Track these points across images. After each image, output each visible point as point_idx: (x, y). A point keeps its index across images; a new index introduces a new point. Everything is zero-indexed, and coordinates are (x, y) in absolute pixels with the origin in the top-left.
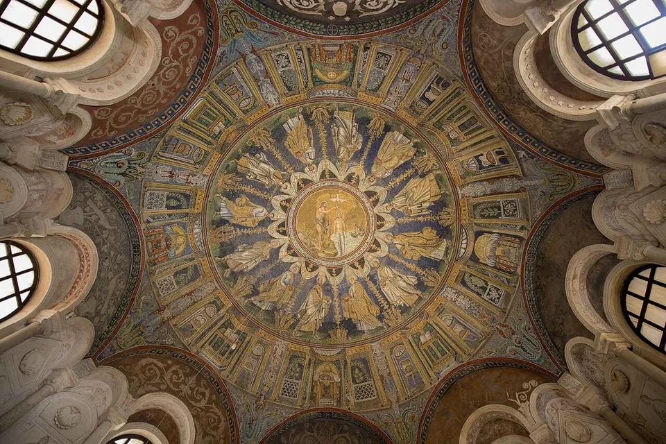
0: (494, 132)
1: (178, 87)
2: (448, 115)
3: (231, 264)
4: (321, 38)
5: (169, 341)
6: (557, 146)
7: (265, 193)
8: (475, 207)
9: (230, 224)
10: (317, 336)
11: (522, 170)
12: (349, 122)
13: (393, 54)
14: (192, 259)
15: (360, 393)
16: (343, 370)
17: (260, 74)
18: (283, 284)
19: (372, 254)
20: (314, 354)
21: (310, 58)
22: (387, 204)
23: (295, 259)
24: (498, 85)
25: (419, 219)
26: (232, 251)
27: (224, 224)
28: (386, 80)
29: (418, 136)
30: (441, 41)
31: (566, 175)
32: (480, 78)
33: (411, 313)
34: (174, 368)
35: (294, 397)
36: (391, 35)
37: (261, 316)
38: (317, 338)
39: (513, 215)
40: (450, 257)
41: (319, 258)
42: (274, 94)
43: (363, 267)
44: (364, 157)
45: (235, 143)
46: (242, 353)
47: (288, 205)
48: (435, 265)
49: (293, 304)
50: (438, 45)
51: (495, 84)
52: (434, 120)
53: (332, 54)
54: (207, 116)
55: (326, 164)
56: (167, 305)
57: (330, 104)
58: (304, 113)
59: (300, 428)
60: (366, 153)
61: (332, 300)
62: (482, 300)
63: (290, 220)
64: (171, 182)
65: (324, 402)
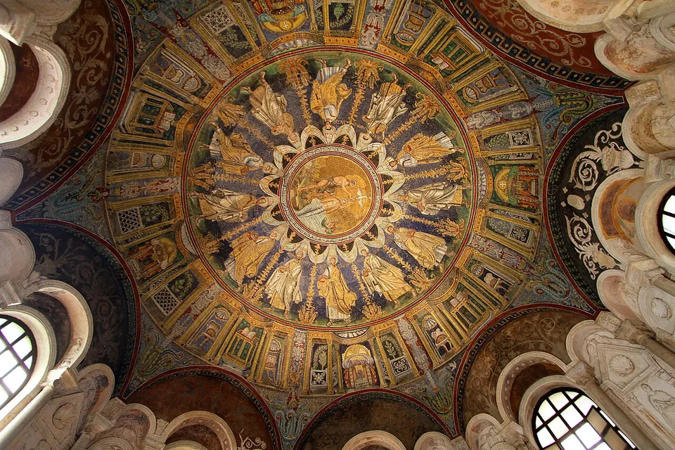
0: (465, 338)
1: (499, 23)
2: (472, 296)
3: (257, 92)
4: (546, 180)
5: (141, 47)
6: (468, 391)
7: (356, 116)
8: (390, 334)
9: (311, 81)
10: (199, 221)
11: (440, 368)
12: (450, 200)
13: (528, 244)
14: (258, 43)
15: (162, 296)
16: (176, 266)
17: (506, 113)
18: (246, 160)
19: (310, 247)
20: (179, 227)
21: (522, 165)
22: (367, 250)
23: (280, 166)
24: (509, 336)
25: (362, 285)
26: (276, 89)
27: (310, 74)
28: (500, 236)
29: (446, 270)
30: (545, 289)
31: (448, 406)
32: (512, 320)
33: (264, 309)
34: (102, 64)
35: (123, 229)
36: (548, 244)
37: (199, 147)
38: (198, 222)
39: (396, 370)
40: (334, 325)
41: (288, 192)
42: (480, 125)
43: (292, 242)
44: (414, 219)
45: (419, 79)
46: (149, 144)
47: (344, 144)
48: (322, 314)
49: (226, 180)
50: (540, 285)
51: (509, 333)
52: (465, 284)
53: (527, 188)
54: (458, 52)
55: (399, 180)
56: (190, 28)
57: (470, 182)
58: (457, 154)
59: (92, 252)
60: (418, 220)
61: (245, 222)
62: (308, 369)
63: (326, 150)
64: (368, 8)
65: (133, 264)
